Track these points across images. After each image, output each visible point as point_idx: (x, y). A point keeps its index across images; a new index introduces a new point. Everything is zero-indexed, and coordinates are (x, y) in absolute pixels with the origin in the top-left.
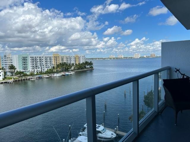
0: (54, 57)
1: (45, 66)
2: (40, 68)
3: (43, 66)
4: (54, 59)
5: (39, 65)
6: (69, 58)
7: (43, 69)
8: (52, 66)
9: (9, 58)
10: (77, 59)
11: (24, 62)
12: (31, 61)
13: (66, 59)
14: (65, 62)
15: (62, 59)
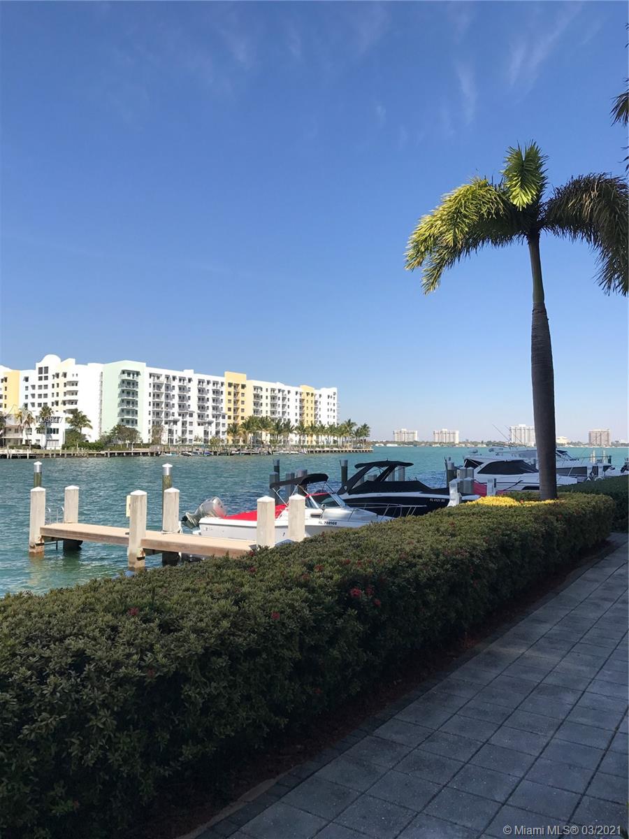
0: (230, 385)
1: (195, 416)
2: (180, 424)
3: (191, 415)
4: (229, 393)
5: (176, 410)
6: (280, 395)
7: (189, 428)
8: (221, 420)
9: (65, 375)
10: (309, 405)
11: (128, 393)
12: (151, 390)
13: (269, 398)
14: (265, 411)
15: (257, 396)
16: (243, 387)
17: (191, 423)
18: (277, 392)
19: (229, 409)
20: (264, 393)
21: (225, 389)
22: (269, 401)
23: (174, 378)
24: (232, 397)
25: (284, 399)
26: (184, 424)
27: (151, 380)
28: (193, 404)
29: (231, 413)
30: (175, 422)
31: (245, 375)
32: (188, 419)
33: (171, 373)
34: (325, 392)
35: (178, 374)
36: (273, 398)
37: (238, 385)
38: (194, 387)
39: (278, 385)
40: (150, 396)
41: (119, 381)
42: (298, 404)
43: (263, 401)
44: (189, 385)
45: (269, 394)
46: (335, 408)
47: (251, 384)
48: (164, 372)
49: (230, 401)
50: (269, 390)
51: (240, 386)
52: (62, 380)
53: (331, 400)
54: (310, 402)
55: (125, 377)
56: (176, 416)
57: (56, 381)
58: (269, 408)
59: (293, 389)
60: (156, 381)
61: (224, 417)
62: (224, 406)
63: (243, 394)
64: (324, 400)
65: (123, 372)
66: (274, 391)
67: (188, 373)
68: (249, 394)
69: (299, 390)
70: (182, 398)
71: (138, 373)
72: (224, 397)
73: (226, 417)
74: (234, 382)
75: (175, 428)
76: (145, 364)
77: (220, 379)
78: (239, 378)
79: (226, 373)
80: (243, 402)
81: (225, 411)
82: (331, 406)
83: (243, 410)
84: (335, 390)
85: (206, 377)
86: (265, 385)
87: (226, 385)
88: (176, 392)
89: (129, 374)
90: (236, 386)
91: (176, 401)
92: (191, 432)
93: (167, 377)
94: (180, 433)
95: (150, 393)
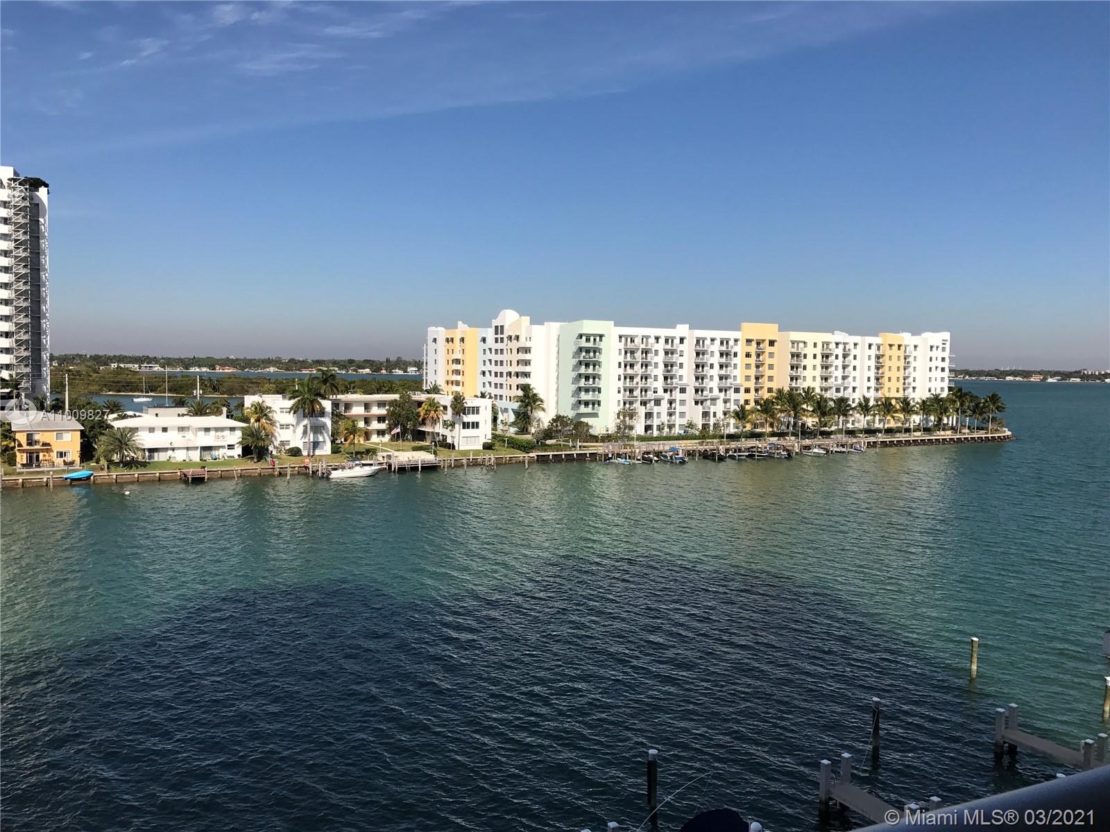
0: (749, 341)
1: (691, 391)
2: (665, 404)
3: (683, 391)
4: (748, 355)
5: (659, 384)
6: (839, 351)
7: (679, 409)
8: (732, 395)
10: (893, 363)
11: (587, 365)
12: (621, 359)
13: (819, 357)
14: (811, 379)
15: (796, 356)
16: (772, 343)
17: (683, 402)
18: (833, 346)
19: (748, 378)
20: (809, 351)
22: (818, 361)
23: (657, 339)
24: (752, 360)
25: (845, 356)
26: (672, 403)
27: (622, 345)
28: (686, 375)
29: (751, 384)
30: (658, 402)
31: (777, 325)
32: (677, 395)
33: (652, 332)
35: (664, 333)
36: (826, 356)
37: (764, 341)
38: (688, 349)
39: (835, 337)
40: (620, 367)
41: (574, 349)
42: (873, 363)
43: (809, 362)
44: (681, 347)
45: (818, 351)
47: (786, 338)
48: (638, 332)
49: (748, 366)
50: (820, 345)
51: (767, 343)
53: (937, 353)
54: (895, 358)
55: (583, 343)
56: (660, 393)
58: (818, 373)
59: (864, 341)
60: (629, 345)
61: (737, 390)
62: (739, 373)
63: (771, 354)
65: (581, 336)
66: (828, 346)
67: (682, 330)
68: (782, 353)
69: (876, 340)
70: (669, 366)
71: (601, 337)
72: (740, 360)
73: (742, 390)
74: (756, 337)
75: (656, 409)
76: (612, 323)
77: (732, 335)
78: (767, 331)
79: (744, 325)
80: (771, 366)
81: (739, 380)
82: (937, 363)
83: (771, 379)
84: (946, 335)
85: (708, 334)
87: (743, 342)
88: (660, 359)
89: (588, 339)
90: (759, 343)
91: (660, 371)
92: (682, 414)
93: (647, 339)
94: (664, 417)
95: (620, 363)
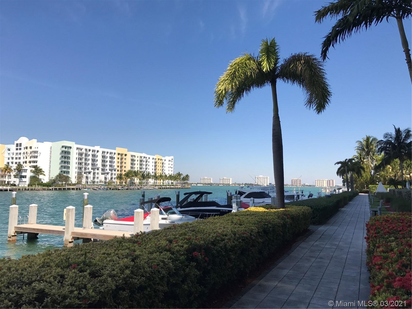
0: (119, 154)
1: (100, 170)
2: (92, 174)
3: (98, 169)
4: (118, 158)
5: (90, 166)
6: (145, 160)
7: (96, 176)
8: (114, 172)
9: (31, 148)
10: (159, 165)
11: (65, 157)
12: (77, 156)
13: (139, 161)
14: (137, 168)
15: (133, 160)
16: (126, 155)
17: (98, 173)
18: (143, 158)
19: (118, 166)
20: (136, 159)
21: (116, 156)
22: (139, 162)
23: (90, 150)
24: (119, 160)
25: (146, 161)
26: (94, 173)
27: (77, 151)
28: (99, 164)
29: (119, 169)
30: (90, 173)
31: (127, 149)
32: (96, 171)
33: (88, 148)
34: (168, 158)
35: (92, 148)
36: (141, 161)
37: (123, 154)
38: (100, 155)
39: (143, 155)
40: (77, 159)
41: (60, 151)
42: (154, 164)
43: (136, 162)
44: (98, 154)
45: (139, 159)
46: (172, 166)
47: (130, 154)
48: (84, 147)
49: (118, 162)
50: (139, 157)
51: (124, 155)
52: (29, 150)
53: (170, 163)
54: (160, 163)
55: (64, 149)
56: (90, 170)
57: (26, 150)
58: (139, 166)
59: (151, 157)
60: (80, 151)
61: (115, 170)
62: (115, 165)
63: (125, 159)
64: (167, 163)
65: (63, 147)
66: (141, 157)
67: (97, 148)
68: (129, 159)
69: (155, 157)
70: (93, 160)
71: (70, 148)
72: (116, 160)
73: (116, 170)
74: (120, 153)
75: (89, 175)
76: (74, 143)
77: (113, 151)
78: (123, 151)
79: (117, 148)
80: (125, 163)
81: (116, 167)
82: (170, 166)
83: (125, 167)
84: (172, 157)
85: (106, 150)
86: (137, 154)
87: (117, 154)
88: (90, 157)
89: (66, 148)
90: (122, 155)
91: (90, 162)
92: (98, 178)
93: (86, 150)
94: (92, 179)
95: (77, 158)
